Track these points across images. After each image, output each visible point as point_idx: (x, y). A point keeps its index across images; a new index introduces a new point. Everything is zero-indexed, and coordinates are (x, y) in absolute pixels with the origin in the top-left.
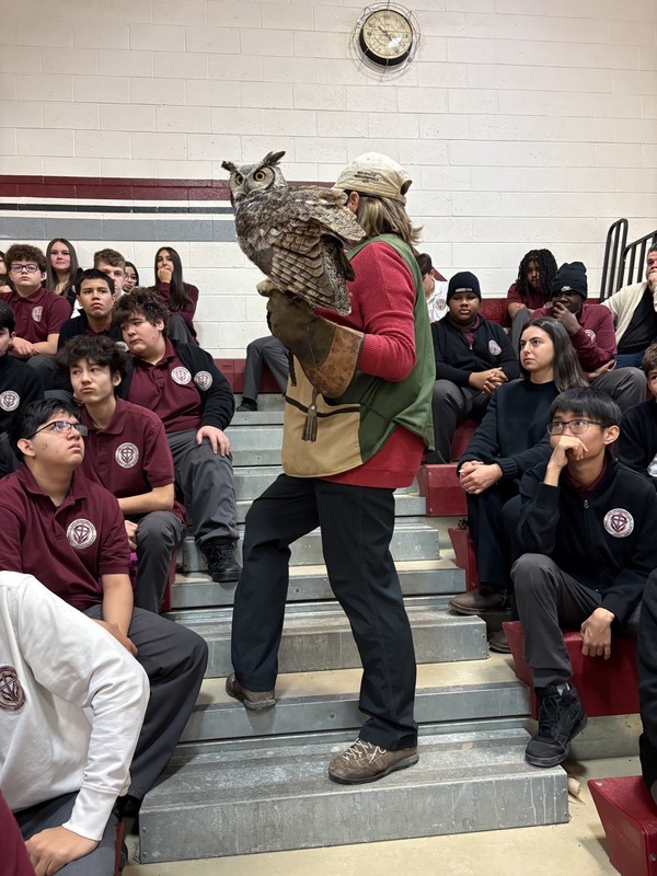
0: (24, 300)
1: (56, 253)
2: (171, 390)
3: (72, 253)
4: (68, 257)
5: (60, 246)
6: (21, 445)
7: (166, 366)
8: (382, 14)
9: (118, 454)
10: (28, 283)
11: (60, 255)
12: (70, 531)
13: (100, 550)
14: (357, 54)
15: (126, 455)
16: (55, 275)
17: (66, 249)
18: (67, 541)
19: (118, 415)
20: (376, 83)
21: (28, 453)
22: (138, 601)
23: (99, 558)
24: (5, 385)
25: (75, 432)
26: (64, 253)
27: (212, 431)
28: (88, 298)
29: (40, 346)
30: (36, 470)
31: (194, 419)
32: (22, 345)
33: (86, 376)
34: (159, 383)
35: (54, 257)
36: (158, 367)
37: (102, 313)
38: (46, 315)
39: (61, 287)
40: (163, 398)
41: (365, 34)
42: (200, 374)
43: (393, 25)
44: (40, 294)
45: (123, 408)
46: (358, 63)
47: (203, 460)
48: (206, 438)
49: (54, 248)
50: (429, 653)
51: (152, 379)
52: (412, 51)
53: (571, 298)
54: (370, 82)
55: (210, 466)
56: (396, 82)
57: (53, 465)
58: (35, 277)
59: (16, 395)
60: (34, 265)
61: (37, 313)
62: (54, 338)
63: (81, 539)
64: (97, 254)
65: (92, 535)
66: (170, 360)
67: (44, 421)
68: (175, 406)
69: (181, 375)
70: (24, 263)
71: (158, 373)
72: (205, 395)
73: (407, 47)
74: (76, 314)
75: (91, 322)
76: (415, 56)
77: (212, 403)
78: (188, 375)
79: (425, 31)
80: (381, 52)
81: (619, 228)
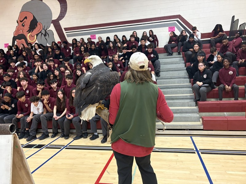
70: (132, 37)
81: (233, 17)
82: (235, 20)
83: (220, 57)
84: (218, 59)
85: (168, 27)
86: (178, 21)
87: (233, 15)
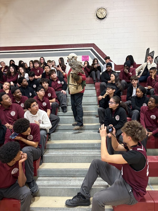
0: (36, 69)
1: (41, 60)
2: (58, 85)
3: (44, 60)
4: (43, 61)
5: (42, 59)
6: (37, 92)
7: (57, 81)
8: (100, 9)
9: (48, 95)
10: (37, 66)
11: (42, 60)
12: (43, 104)
13: (47, 106)
14: (96, 17)
15: (49, 95)
16: (41, 64)
17: (43, 59)
18: (42, 105)
19: (48, 89)
20: (100, 23)
21: (38, 94)
22: (51, 113)
23: (47, 107)
24: (34, 84)
25: (44, 92)
26: (43, 60)
27: (63, 91)
28: (46, 69)
29: (39, 77)
30: (39, 96)
31: (61, 89)
32: (36, 77)
33: (45, 84)
34: (56, 83)
35: (41, 61)
36: (56, 81)
37: (48, 72)
38: (40, 72)
39: (42, 66)
40: (56, 86)
41: (97, 14)
42: (62, 82)
43: (103, 11)
44: (39, 68)
45: (49, 88)
46: (96, 19)
47: (62, 95)
48: (62, 92)
49: (41, 59)
50: (91, 122)
51: (55, 83)
52: (107, 16)
53: (127, 67)
54: (98, 23)
55: (63, 96)
56: (103, 22)
57: (41, 96)
58: (38, 65)
59: (35, 85)
60: (38, 63)
61: (38, 71)
62: (41, 75)
63: (44, 105)
64: (48, 61)
65: (46, 104)
66: (57, 80)
67: (40, 90)
68: (58, 87)
69: (59, 82)
70: (36, 63)
71: (56, 82)
72: (63, 85)
73: (105, 15)
74: (44, 72)
75: (46, 73)
76: (107, 17)
77: (64, 86)
78: (60, 82)
79: (109, 11)
80: (100, 17)
81: (148, 50)
82: (149, 53)
83: (140, 91)
84: (138, 93)
85: (81, 56)
86: (92, 50)
87: (148, 48)
